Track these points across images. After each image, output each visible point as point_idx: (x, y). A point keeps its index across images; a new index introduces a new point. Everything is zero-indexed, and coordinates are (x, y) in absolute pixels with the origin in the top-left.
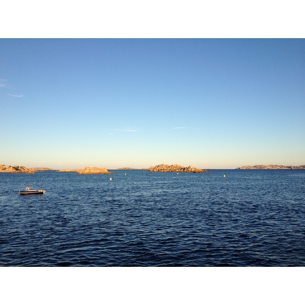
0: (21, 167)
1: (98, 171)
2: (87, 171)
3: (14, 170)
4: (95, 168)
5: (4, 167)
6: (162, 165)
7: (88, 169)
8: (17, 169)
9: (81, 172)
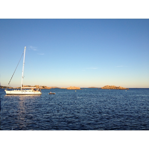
0: (45, 87)
1: (75, 88)
2: (71, 88)
3: (43, 88)
4: (74, 87)
5: (39, 86)
6: (107, 86)
7: (71, 87)
8: (43, 87)
9: (68, 89)
